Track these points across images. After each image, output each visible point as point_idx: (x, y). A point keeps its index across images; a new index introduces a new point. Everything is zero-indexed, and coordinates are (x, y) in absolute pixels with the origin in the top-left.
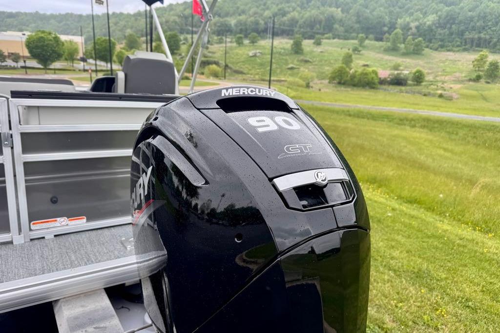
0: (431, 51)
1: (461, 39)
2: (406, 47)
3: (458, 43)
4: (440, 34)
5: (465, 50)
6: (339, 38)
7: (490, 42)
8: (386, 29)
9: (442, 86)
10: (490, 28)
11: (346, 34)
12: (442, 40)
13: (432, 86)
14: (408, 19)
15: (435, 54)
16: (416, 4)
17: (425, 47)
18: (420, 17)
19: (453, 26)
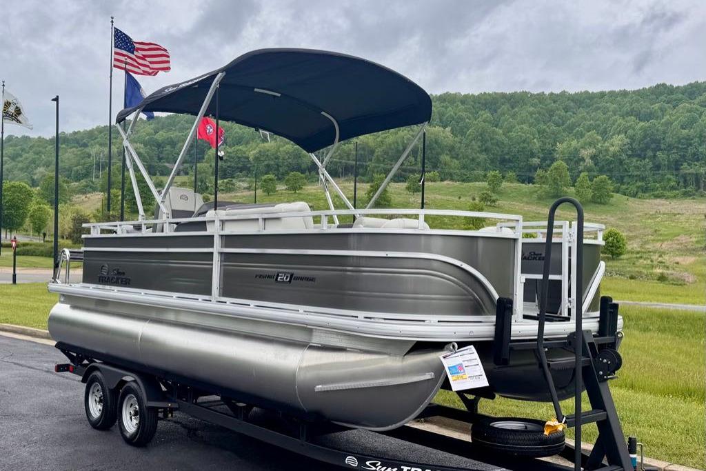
0: (626, 197)
1: (677, 175)
2: (578, 191)
3: (672, 183)
4: (637, 168)
5: (686, 195)
6: (452, 180)
8: (536, 161)
9: (660, 259)
11: (463, 171)
12: (643, 179)
13: (641, 261)
14: (574, 143)
15: (633, 203)
16: (584, 118)
17: (613, 192)
18: (597, 139)
19: (658, 153)
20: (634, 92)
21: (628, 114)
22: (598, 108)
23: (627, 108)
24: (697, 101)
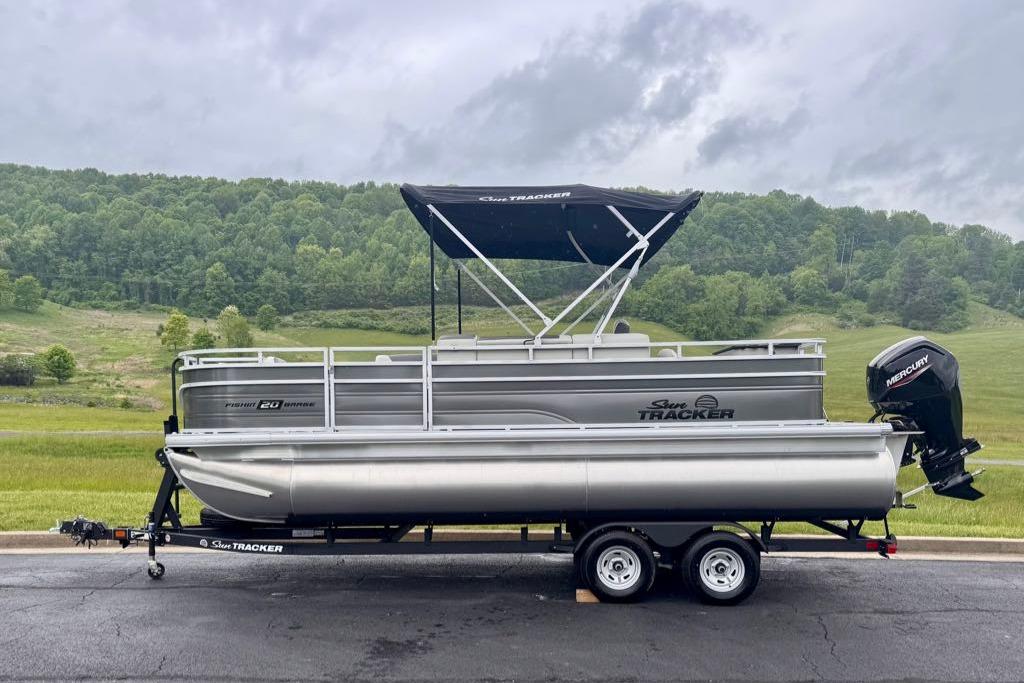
0: (59, 306)
1: (117, 283)
3: (113, 292)
4: (70, 271)
5: (129, 307)
7: (175, 295)
9: (118, 382)
10: (170, 266)
12: (76, 284)
13: (96, 384)
15: (67, 313)
17: (41, 297)
18: (12, 227)
19: (93, 254)
20: (56, 173)
21: (52, 199)
22: (10, 186)
23: (49, 191)
24: (135, 196)
